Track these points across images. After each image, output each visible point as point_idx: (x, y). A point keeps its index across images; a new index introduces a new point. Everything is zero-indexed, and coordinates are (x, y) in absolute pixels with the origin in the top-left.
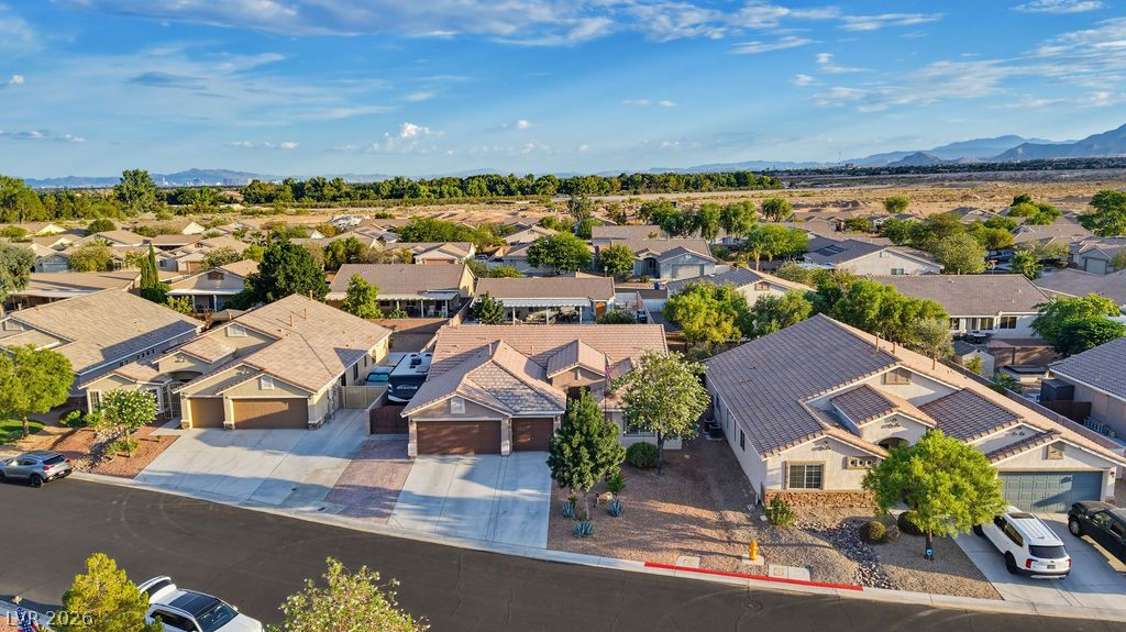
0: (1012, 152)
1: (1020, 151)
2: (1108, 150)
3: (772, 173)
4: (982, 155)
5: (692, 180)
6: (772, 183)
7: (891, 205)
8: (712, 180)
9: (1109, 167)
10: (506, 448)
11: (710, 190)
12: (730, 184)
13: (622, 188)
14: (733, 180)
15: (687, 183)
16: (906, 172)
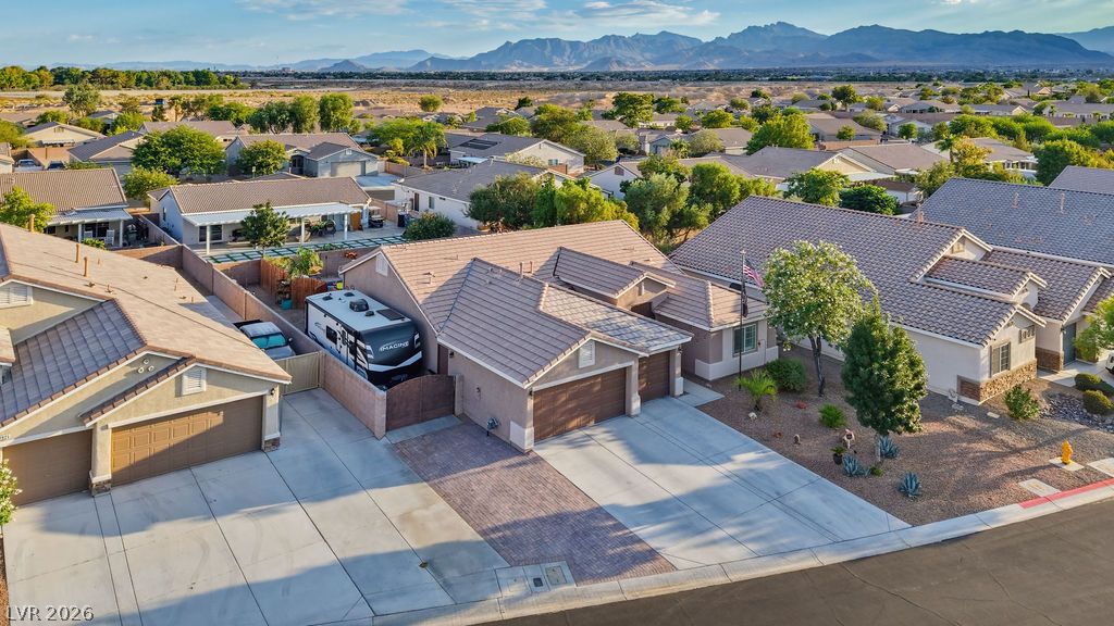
0: (422, 64)
1: (429, 63)
2: (492, 66)
3: (236, 74)
4: (400, 66)
5: (145, 76)
6: (235, 83)
7: (425, 105)
8: (169, 77)
9: (506, 80)
10: (636, 404)
11: (168, 88)
12: (188, 82)
13: (55, 83)
14: (192, 78)
15: (139, 80)
16: (351, 77)
